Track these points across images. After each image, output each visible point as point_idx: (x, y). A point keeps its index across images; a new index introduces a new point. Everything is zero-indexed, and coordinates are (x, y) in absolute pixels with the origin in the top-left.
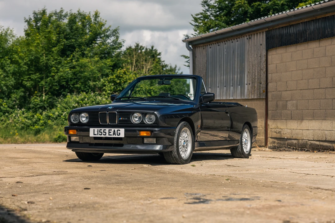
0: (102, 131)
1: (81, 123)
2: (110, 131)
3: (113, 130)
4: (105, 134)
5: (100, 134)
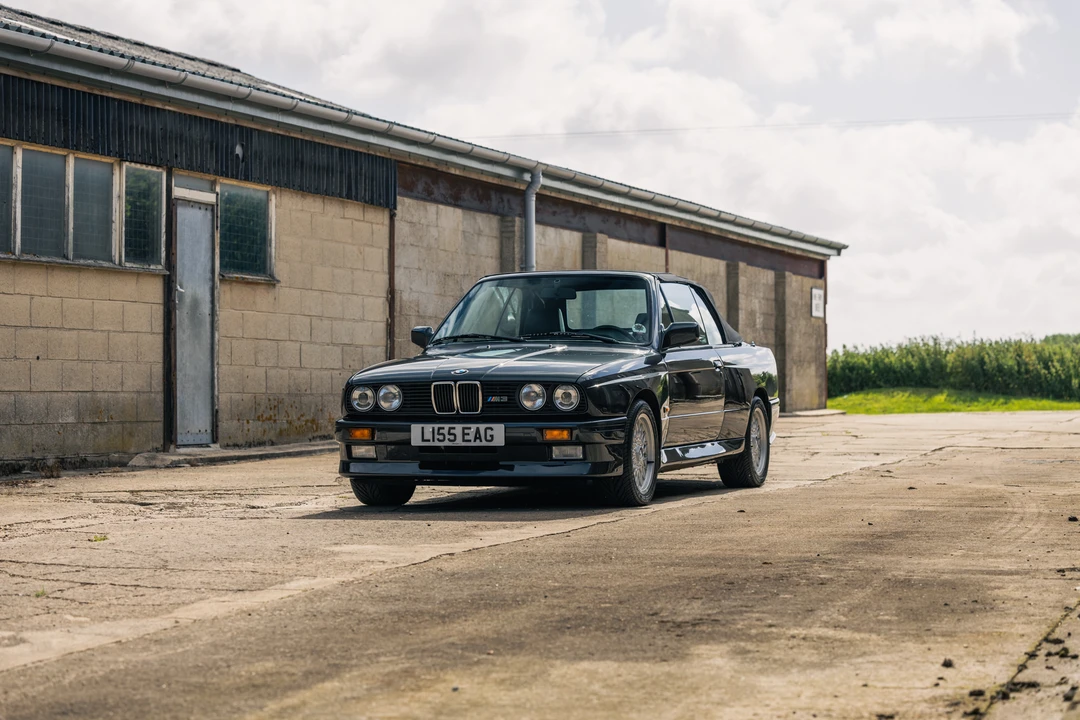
0: (445, 431)
1: (383, 411)
3: (473, 430)
4: (452, 437)
5: (438, 440)
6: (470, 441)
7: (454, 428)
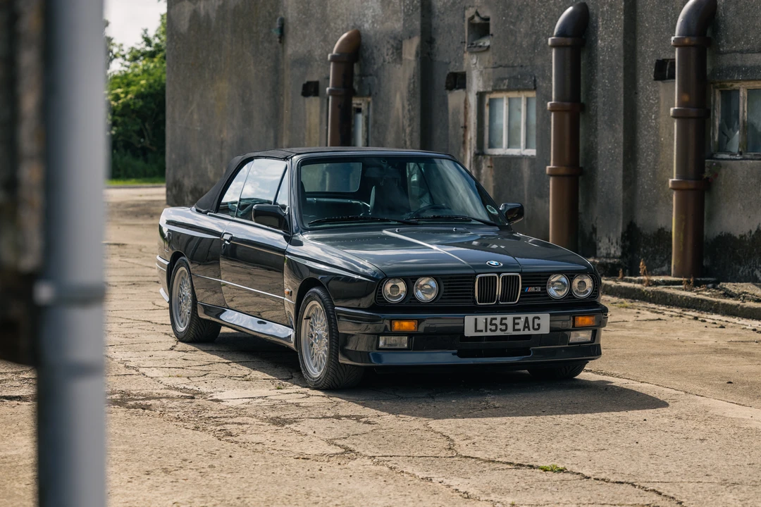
0: (498, 322)
1: (418, 302)
2: (517, 321)
3: (523, 320)
4: (503, 327)
5: (491, 330)
6: (519, 330)
7: (506, 319)
